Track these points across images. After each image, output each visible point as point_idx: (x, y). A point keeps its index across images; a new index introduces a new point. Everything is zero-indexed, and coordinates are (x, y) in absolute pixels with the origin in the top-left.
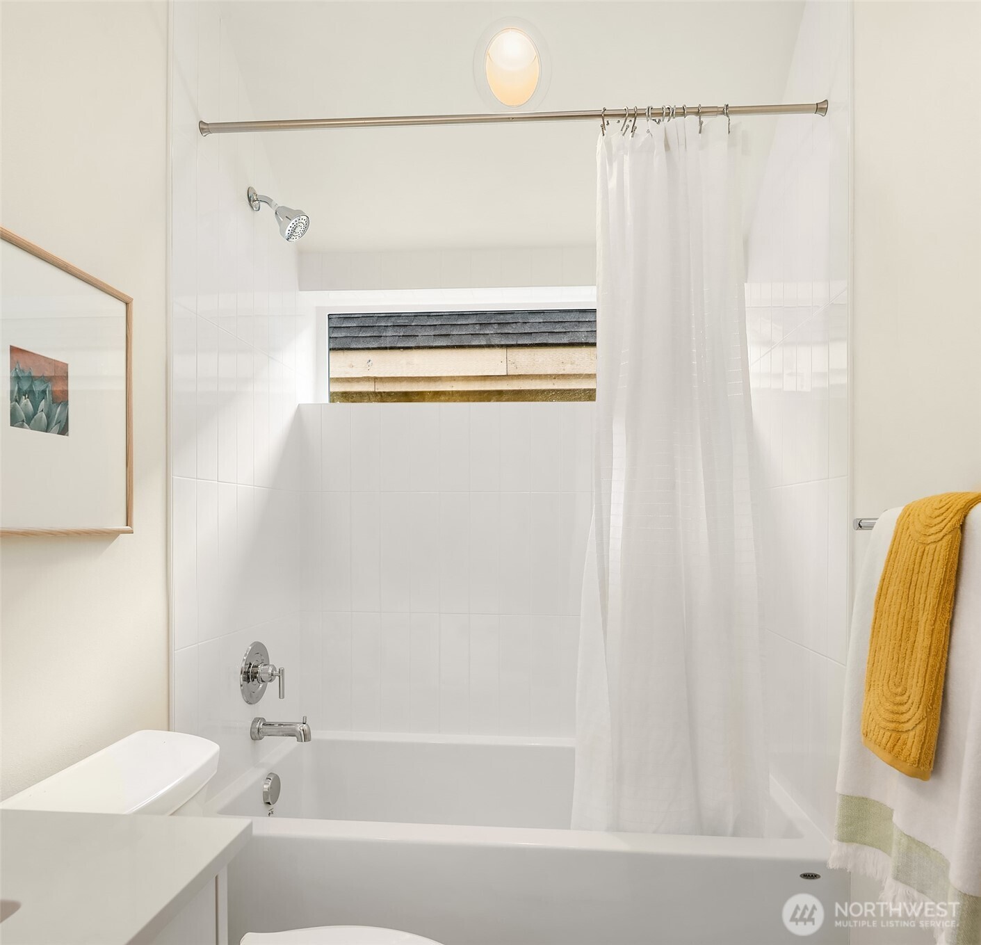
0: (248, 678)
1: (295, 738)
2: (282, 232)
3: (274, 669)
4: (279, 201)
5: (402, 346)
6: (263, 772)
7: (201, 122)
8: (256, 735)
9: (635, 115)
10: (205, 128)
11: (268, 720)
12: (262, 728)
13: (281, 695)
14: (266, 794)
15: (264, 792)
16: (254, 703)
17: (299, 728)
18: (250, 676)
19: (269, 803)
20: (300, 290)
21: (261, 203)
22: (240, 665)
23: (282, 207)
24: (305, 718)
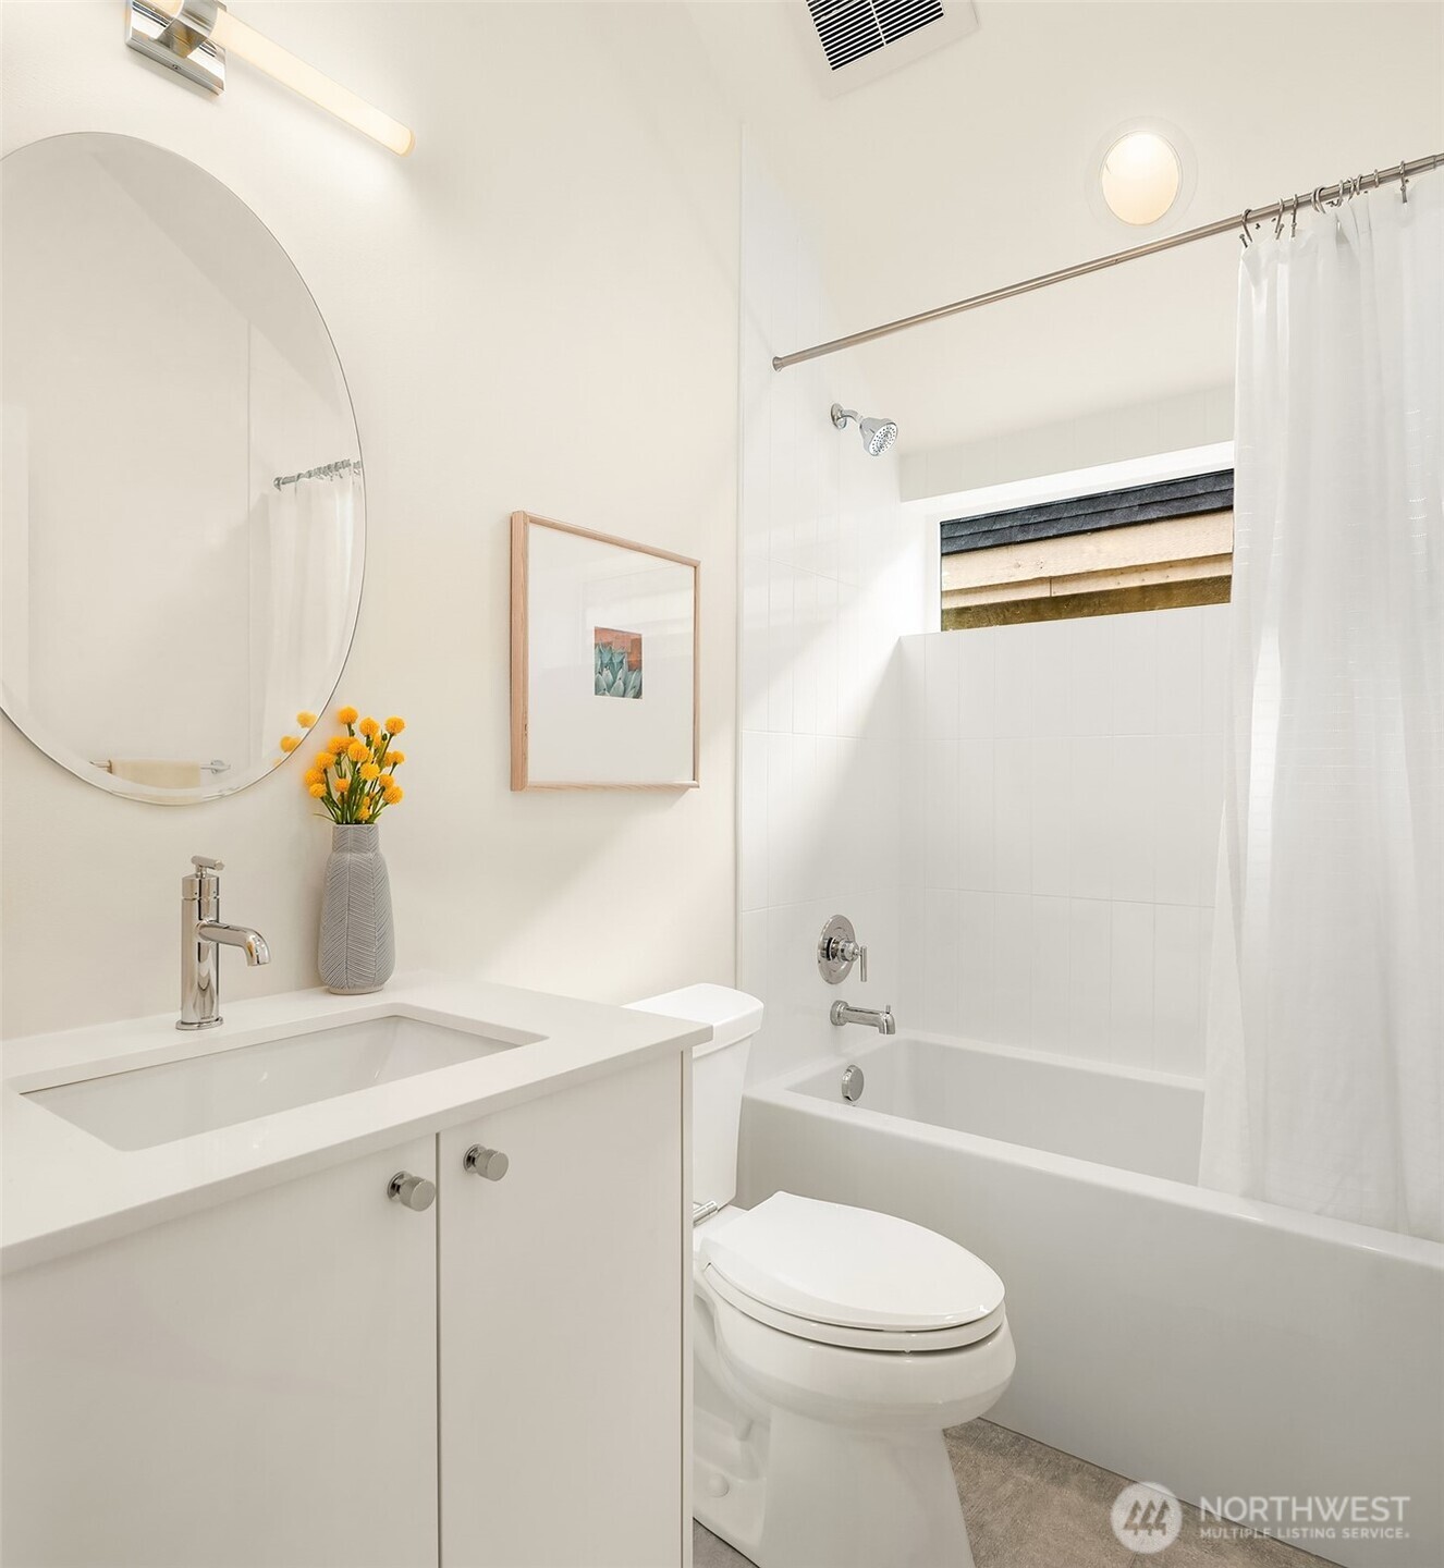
0: (828, 956)
1: (877, 1028)
2: (867, 447)
3: (856, 947)
4: (865, 412)
5: (1090, 527)
6: (843, 1062)
7: (776, 358)
8: (837, 1019)
9: (1297, 205)
10: (779, 363)
11: (851, 1005)
12: (842, 1016)
13: (864, 978)
14: (845, 1088)
15: (843, 1085)
16: (836, 983)
17: (883, 1017)
18: (829, 952)
19: (848, 1098)
20: (902, 501)
21: (848, 419)
22: (818, 940)
23: (869, 419)
24: (889, 1007)
